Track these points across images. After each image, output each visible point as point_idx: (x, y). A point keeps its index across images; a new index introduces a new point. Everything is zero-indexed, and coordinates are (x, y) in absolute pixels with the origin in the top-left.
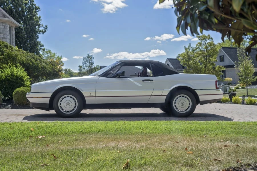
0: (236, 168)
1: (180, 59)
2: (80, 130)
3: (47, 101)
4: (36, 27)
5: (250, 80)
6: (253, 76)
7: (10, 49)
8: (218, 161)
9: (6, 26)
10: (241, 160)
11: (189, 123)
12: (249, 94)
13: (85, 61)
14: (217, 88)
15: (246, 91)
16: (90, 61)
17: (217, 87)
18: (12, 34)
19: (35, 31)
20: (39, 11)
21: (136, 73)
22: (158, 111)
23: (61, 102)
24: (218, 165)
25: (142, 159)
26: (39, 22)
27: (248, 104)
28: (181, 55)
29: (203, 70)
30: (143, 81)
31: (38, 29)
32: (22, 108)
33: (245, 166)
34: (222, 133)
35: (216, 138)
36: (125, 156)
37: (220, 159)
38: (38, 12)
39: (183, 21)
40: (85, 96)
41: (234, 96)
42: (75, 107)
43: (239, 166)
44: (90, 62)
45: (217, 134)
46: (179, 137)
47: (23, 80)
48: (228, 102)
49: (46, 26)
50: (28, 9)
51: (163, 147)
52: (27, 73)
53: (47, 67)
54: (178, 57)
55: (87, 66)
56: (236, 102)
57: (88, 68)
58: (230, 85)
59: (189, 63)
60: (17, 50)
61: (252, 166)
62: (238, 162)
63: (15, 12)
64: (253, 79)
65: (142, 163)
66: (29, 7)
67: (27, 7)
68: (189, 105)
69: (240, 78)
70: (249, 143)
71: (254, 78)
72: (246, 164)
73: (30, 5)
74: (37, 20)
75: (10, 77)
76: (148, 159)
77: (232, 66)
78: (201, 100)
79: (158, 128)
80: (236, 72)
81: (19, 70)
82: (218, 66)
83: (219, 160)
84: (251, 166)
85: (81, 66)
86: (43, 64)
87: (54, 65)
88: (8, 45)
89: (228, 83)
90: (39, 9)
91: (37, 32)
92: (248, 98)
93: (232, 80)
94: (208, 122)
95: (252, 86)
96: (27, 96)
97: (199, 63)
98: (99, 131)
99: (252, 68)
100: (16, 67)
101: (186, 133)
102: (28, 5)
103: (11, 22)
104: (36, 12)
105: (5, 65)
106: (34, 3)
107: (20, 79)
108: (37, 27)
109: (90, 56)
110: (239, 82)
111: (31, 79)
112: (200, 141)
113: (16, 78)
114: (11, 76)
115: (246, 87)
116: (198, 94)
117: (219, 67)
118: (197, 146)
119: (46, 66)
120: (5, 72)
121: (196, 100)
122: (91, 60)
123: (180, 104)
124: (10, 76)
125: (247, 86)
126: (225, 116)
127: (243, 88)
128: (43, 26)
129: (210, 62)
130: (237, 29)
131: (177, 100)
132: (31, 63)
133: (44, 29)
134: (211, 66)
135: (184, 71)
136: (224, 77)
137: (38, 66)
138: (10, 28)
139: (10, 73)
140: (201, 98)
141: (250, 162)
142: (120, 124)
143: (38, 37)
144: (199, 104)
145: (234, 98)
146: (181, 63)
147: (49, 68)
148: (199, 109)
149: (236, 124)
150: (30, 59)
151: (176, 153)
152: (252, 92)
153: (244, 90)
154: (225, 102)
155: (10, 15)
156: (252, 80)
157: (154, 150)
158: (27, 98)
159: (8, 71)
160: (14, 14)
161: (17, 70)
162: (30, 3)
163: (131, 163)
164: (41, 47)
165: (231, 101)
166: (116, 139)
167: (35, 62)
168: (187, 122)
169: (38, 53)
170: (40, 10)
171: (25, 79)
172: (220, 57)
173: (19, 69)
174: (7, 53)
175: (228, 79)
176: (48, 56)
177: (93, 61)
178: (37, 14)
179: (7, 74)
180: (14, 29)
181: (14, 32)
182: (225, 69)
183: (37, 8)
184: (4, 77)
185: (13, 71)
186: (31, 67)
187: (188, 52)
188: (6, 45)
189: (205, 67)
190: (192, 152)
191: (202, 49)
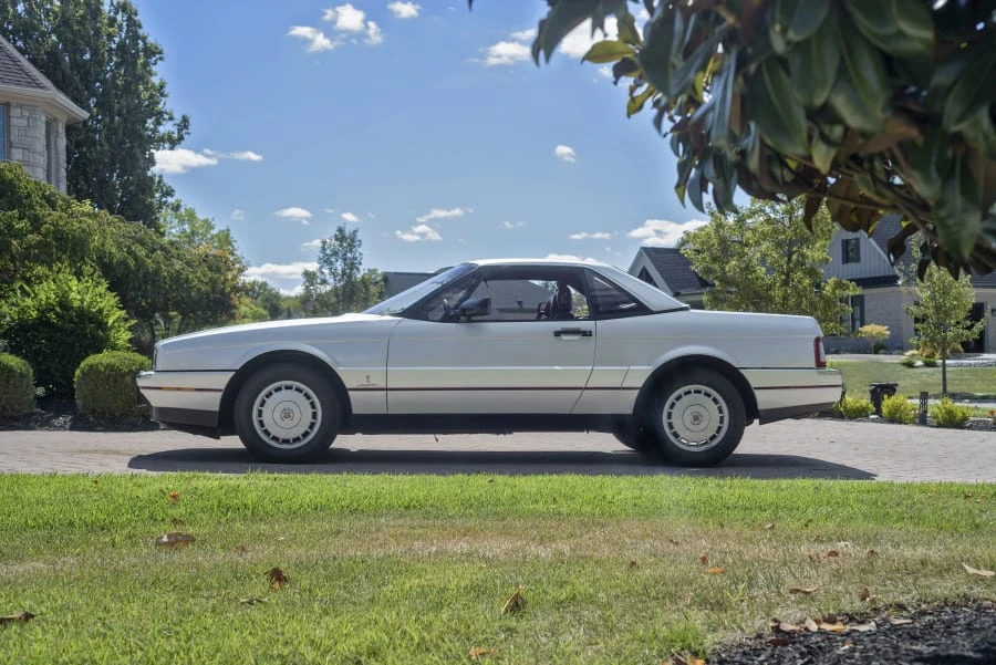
0: (857, 614)
1: (687, 251)
2: (343, 503)
3: (212, 402)
4: (146, 122)
5: (958, 336)
6: (966, 318)
7: (62, 210)
8: (802, 595)
9: (35, 119)
10: (876, 592)
11: (718, 485)
12: (950, 389)
13: (328, 252)
14: (820, 365)
15: (941, 376)
16: (349, 255)
17: (822, 360)
18: (56, 149)
19: (141, 137)
20: (159, 62)
21: (520, 303)
22: (607, 443)
23: (262, 405)
24: (802, 606)
25: (561, 587)
26: (158, 103)
27: (939, 426)
28: (695, 236)
29: (777, 293)
30: (558, 334)
31: (155, 131)
32: (106, 429)
33: (887, 609)
34: (828, 517)
35: (806, 531)
36: (507, 577)
37: (807, 590)
38: (155, 64)
39: (693, 171)
40: (348, 386)
41: (890, 396)
42: (312, 426)
43: (868, 611)
44: (345, 259)
45: (810, 521)
46: (681, 527)
47: (102, 326)
48: (867, 416)
49: (185, 120)
50: (116, 55)
51: (630, 555)
52: (118, 298)
53: (190, 277)
54: (684, 243)
55: (334, 274)
56: (895, 418)
57: (340, 280)
58: (882, 351)
59: (723, 269)
60: (88, 215)
61: (909, 612)
62: (863, 599)
63: (69, 65)
64: (966, 332)
65: (564, 596)
66: (121, 46)
67: (114, 46)
68: (721, 422)
69: (918, 326)
70: (914, 546)
71: (969, 328)
72: (891, 606)
73: (126, 37)
74: (152, 96)
75: (57, 314)
76: (582, 586)
77: (890, 281)
78: (761, 406)
79: (609, 497)
80: (904, 306)
81: (88, 288)
82: (832, 281)
83: (807, 593)
84: (906, 609)
85: (314, 274)
86: (178, 265)
87: (218, 270)
88: (53, 194)
89: (872, 345)
90: (158, 56)
91: (151, 140)
92: (938, 402)
93: (888, 333)
94: (784, 483)
95: (964, 359)
96: (140, 383)
97: (764, 269)
98: (407, 508)
99: (967, 289)
100: (79, 274)
101: (705, 516)
102: (117, 39)
103: (52, 103)
104: (146, 65)
105: (40, 269)
106: (140, 32)
107: (91, 321)
108: (150, 123)
109: (347, 235)
110: (913, 341)
111: (133, 322)
112: (750, 540)
113: (77, 316)
114: (58, 309)
115: (941, 361)
116: (753, 384)
117: (839, 285)
118: (740, 553)
119: (188, 273)
120: (36, 295)
121: (744, 405)
122: (351, 251)
123: (688, 419)
124: (54, 310)
125: (944, 357)
126: (849, 464)
127: (928, 365)
128: (171, 119)
129: (803, 264)
130: (846, 198)
131: (678, 403)
132: (132, 262)
133: (176, 132)
134: (807, 281)
135: (705, 298)
136: (858, 323)
137: (157, 272)
138: (48, 124)
139: (54, 296)
140: (764, 400)
141: (902, 599)
142: (478, 484)
143: (152, 162)
144: (756, 421)
145: (888, 403)
146: (693, 268)
147: (199, 279)
148: (757, 440)
149: (881, 489)
150: (129, 248)
151: (671, 572)
152: (962, 380)
153: (933, 374)
154: (857, 414)
155: (48, 75)
156: (962, 335)
157: (598, 563)
158: (142, 391)
159: (46, 292)
160: (64, 74)
161: (81, 286)
162: (128, 31)
163: (528, 597)
164: (164, 199)
165: (878, 412)
166: (468, 530)
167: (147, 256)
168: (712, 482)
169: (152, 223)
170: (161, 59)
171: (111, 322)
172: (843, 246)
173: (87, 282)
174: (52, 224)
175: (872, 329)
176: (184, 232)
177: (360, 254)
178: (150, 73)
179: (43, 303)
180: (61, 130)
181: (62, 142)
182: (859, 291)
183: (151, 52)
184: (34, 314)
185: (66, 292)
186: (131, 275)
187: (721, 224)
188: (50, 196)
189: (785, 283)
190: (721, 569)
191: (772, 216)
